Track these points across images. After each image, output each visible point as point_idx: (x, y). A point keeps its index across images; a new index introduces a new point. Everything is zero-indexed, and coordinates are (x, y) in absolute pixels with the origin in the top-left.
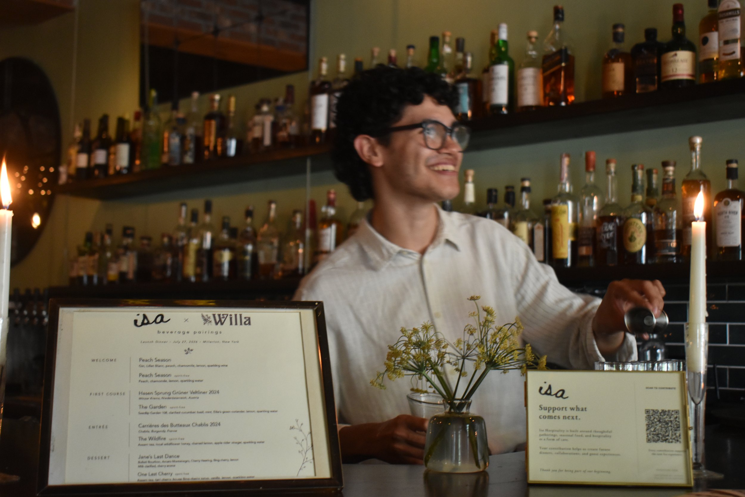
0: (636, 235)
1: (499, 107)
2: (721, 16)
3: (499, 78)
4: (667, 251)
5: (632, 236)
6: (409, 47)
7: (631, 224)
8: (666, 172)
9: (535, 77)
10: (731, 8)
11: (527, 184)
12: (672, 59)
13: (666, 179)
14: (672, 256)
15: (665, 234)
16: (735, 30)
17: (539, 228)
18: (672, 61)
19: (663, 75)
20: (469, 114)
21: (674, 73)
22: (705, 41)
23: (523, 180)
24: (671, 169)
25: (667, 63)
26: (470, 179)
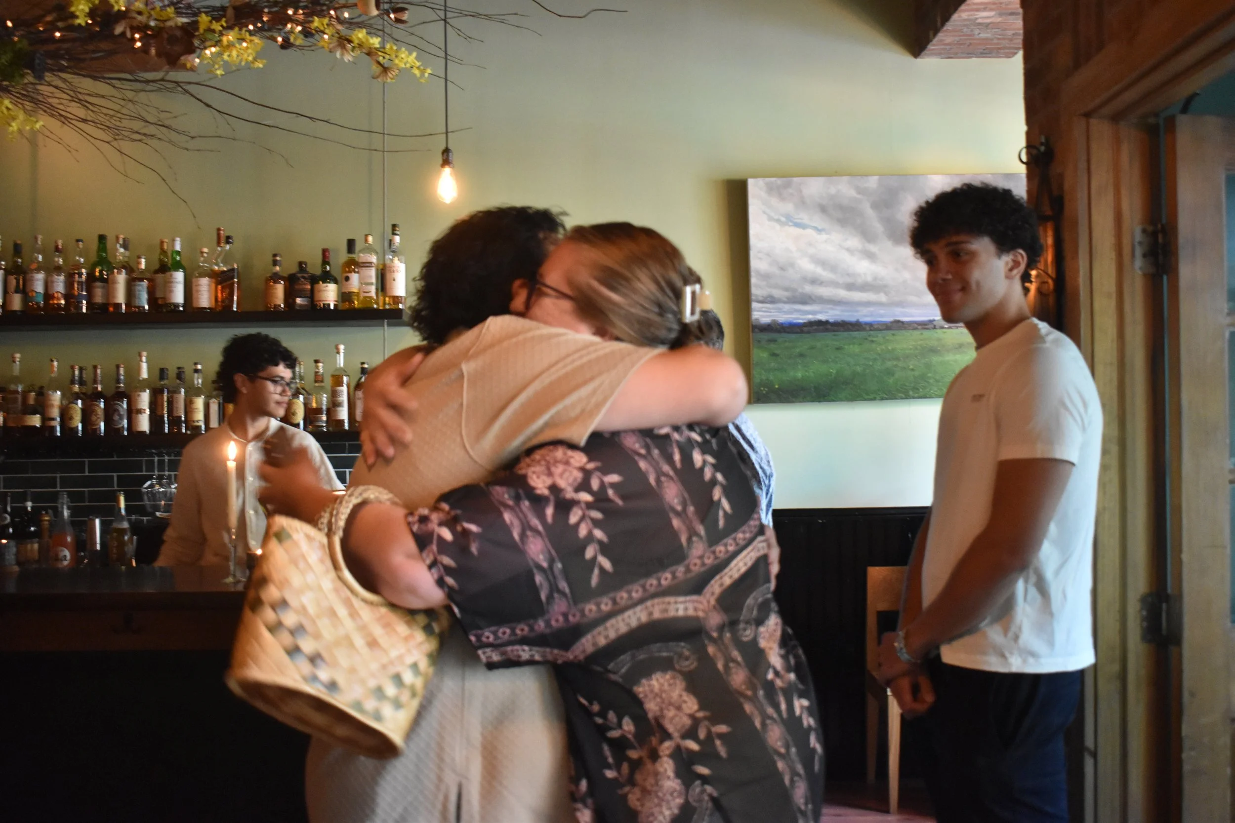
0: (297, 411)
1: (176, 306)
2: (361, 265)
3: (177, 283)
4: (320, 423)
5: (295, 412)
6: (78, 241)
7: (294, 403)
8: (317, 367)
9: (209, 285)
10: (368, 261)
11: (199, 367)
12: (324, 289)
13: (318, 372)
14: (323, 426)
15: (319, 411)
16: (371, 277)
17: (214, 402)
18: (324, 291)
19: (316, 298)
20: (147, 307)
21: (324, 299)
22: (347, 279)
23: (196, 364)
24: (320, 365)
25: (319, 291)
26: (144, 359)
